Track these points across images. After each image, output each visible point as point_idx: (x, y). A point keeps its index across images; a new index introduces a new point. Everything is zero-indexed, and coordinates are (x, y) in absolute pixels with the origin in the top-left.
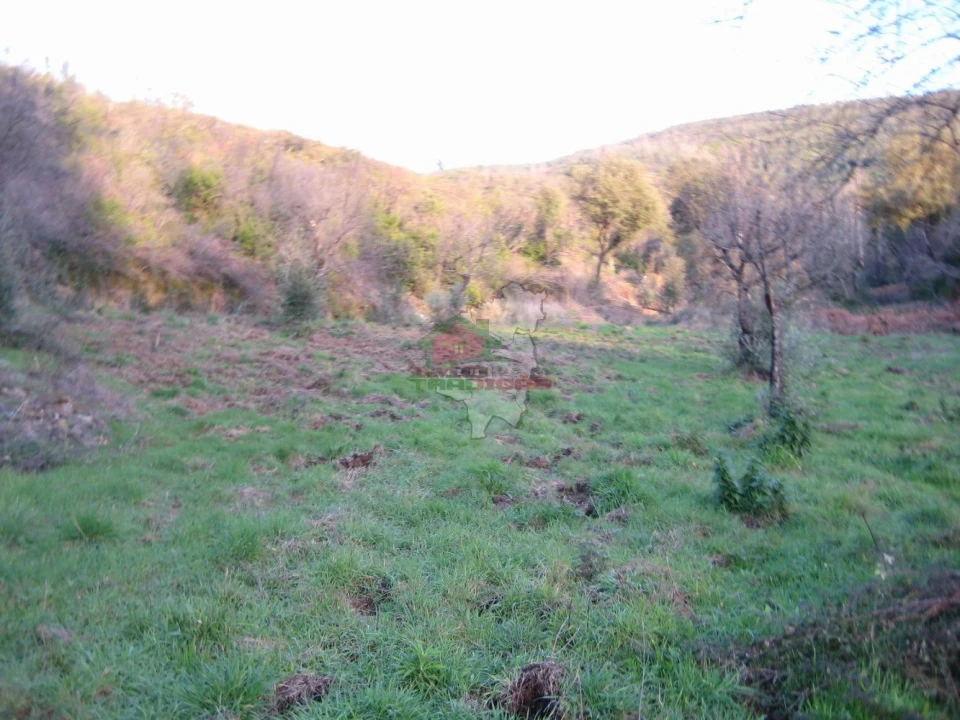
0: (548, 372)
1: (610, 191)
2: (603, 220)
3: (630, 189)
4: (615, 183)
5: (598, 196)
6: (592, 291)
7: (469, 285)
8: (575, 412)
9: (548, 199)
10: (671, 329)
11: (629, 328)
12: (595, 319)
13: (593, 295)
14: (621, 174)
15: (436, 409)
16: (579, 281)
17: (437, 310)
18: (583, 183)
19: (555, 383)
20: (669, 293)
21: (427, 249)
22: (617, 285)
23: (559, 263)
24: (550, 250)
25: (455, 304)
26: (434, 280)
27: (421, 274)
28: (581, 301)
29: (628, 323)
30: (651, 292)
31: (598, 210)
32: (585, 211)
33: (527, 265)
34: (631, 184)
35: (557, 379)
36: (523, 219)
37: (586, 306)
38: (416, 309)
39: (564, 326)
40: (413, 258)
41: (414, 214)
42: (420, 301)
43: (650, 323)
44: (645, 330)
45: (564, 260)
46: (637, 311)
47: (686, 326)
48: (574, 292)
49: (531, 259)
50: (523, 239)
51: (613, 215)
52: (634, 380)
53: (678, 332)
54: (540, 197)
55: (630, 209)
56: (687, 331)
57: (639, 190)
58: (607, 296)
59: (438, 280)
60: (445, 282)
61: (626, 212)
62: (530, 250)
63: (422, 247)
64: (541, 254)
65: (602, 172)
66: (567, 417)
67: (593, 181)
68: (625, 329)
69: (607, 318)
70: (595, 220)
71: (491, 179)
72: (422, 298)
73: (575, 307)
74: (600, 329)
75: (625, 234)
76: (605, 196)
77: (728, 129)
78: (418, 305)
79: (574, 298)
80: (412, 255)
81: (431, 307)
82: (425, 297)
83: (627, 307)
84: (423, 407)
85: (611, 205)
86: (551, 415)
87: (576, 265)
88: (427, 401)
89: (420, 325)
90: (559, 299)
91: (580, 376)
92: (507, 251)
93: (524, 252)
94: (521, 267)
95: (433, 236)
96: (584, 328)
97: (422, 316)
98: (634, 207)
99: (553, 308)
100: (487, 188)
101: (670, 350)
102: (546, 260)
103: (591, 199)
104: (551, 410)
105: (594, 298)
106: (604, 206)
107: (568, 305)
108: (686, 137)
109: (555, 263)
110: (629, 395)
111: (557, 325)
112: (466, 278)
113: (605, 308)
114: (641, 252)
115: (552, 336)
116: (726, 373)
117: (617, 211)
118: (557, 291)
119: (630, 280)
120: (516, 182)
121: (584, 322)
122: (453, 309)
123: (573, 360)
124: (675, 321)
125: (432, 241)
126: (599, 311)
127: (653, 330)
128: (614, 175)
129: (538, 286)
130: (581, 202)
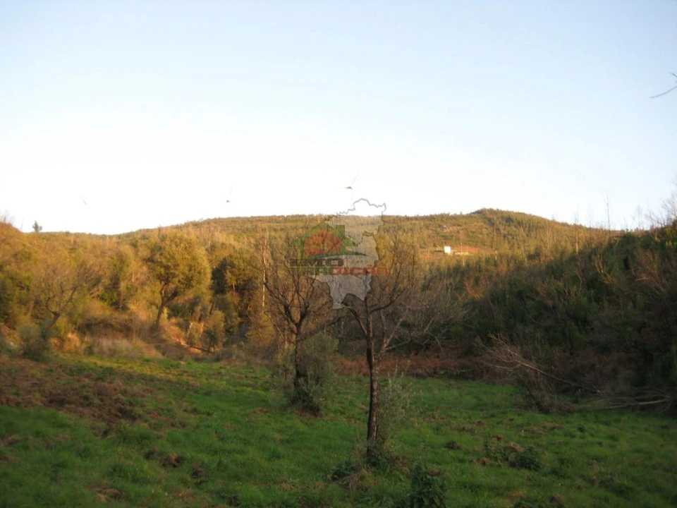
0: (131, 404)
1: (173, 258)
2: (166, 279)
3: (187, 256)
4: (178, 252)
5: (164, 260)
6: (153, 332)
7: (58, 321)
8: (174, 454)
9: (122, 260)
10: (216, 365)
11: (182, 363)
12: (154, 354)
13: (154, 335)
14: (182, 245)
15: (26, 448)
16: (143, 324)
17: (27, 340)
18: (152, 250)
19: (140, 416)
20: (211, 336)
21: (22, 288)
22: (171, 328)
23: (128, 309)
24: (122, 298)
25: (45, 336)
26: (25, 314)
27: (15, 308)
28: (144, 339)
29: (181, 358)
30: (196, 336)
31: (162, 270)
32: (152, 269)
33: (103, 308)
34: (189, 254)
35: (141, 412)
36: (101, 273)
37: (148, 343)
38: (8, 337)
39: (131, 359)
40: (8, 295)
41: (13, 259)
42: (12, 331)
43: (198, 359)
44: (196, 365)
45: (132, 307)
46: (186, 349)
47: (226, 363)
48: (139, 333)
49: (106, 303)
50: (101, 288)
51: (174, 276)
52: (208, 414)
53: (221, 368)
54: (115, 258)
55: (187, 273)
56: (228, 367)
57: (194, 259)
58: (164, 337)
59: (29, 314)
60: (35, 317)
61: (183, 274)
62: (106, 296)
63: (18, 286)
64: (114, 301)
65: (168, 242)
66: (166, 460)
67: (160, 249)
68: (180, 364)
69: (164, 354)
70: (160, 277)
71: (75, 242)
72: (14, 329)
73: (140, 343)
74: (160, 362)
75: (182, 290)
76: (169, 260)
77: (249, 225)
78: (9, 334)
79: (139, 337)
80: (9, 292)
81: (22, 338)
82: (18, 328)
83: (179, 346)
84: (11, 443)
85: (172, 267)
86: (148, 456)
87: (141, 311)
88: (15, 437)
89: (10, 351)
90: (127, 336)
91: (162, 409)
92: (88, 296)
93: (102, 298)
94: (99, 309)
95: (28, 279)
96: (147, 361)
97: (12, 344)
98: (190, 270)
99: (123, 344)
100: (72, 249)
101: (222, 384)
102: (118, 305)
103: (158, 262)
104: (147, 450)
105: (155, 337)
106: (167, 268)
107: (134, 341)
108: (220, 228)
109: (125, 308)
110: (216, 432)
111: (126, 357)
112: (57, 315)
113: (163, 345)
114: (187, 306)
115: (124, 367)
116: (283, 409)
117: (177, 273)
118: (126, 330)
119: (178, 325)
120: (94, 247)
121: (146, 356)
122: (42, 340)
123: (151, 392)
124: (218, 359)
125: (27, 283)
126: (157, 348)
127: (201, 365)
128: (177, 246)
129: (111, 325)
130: (150, 263)
